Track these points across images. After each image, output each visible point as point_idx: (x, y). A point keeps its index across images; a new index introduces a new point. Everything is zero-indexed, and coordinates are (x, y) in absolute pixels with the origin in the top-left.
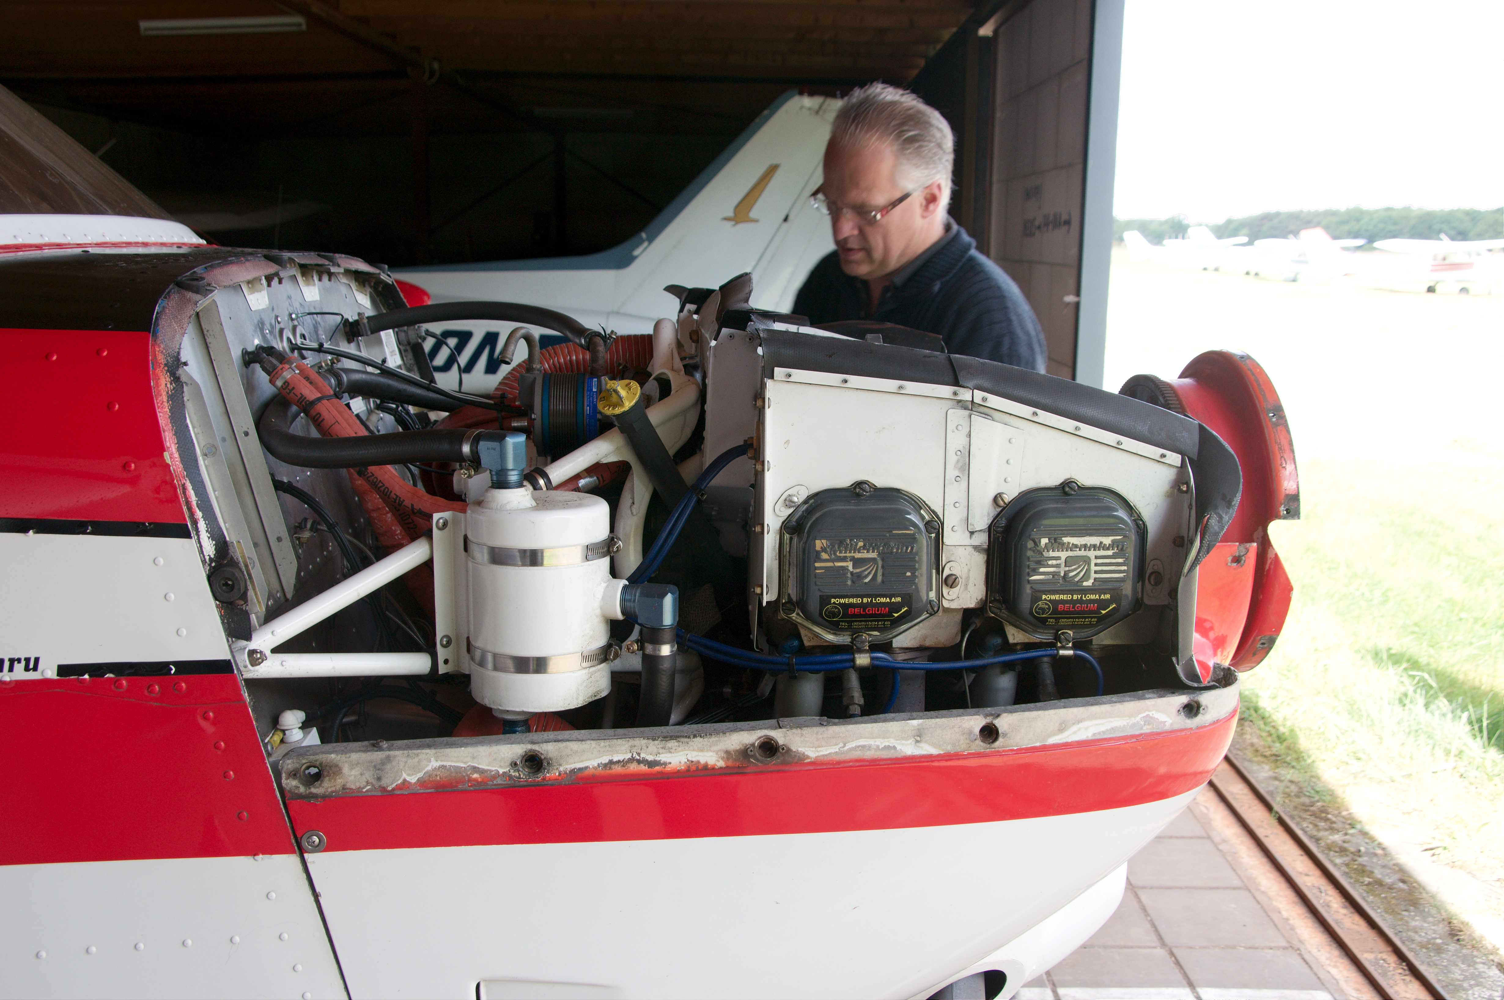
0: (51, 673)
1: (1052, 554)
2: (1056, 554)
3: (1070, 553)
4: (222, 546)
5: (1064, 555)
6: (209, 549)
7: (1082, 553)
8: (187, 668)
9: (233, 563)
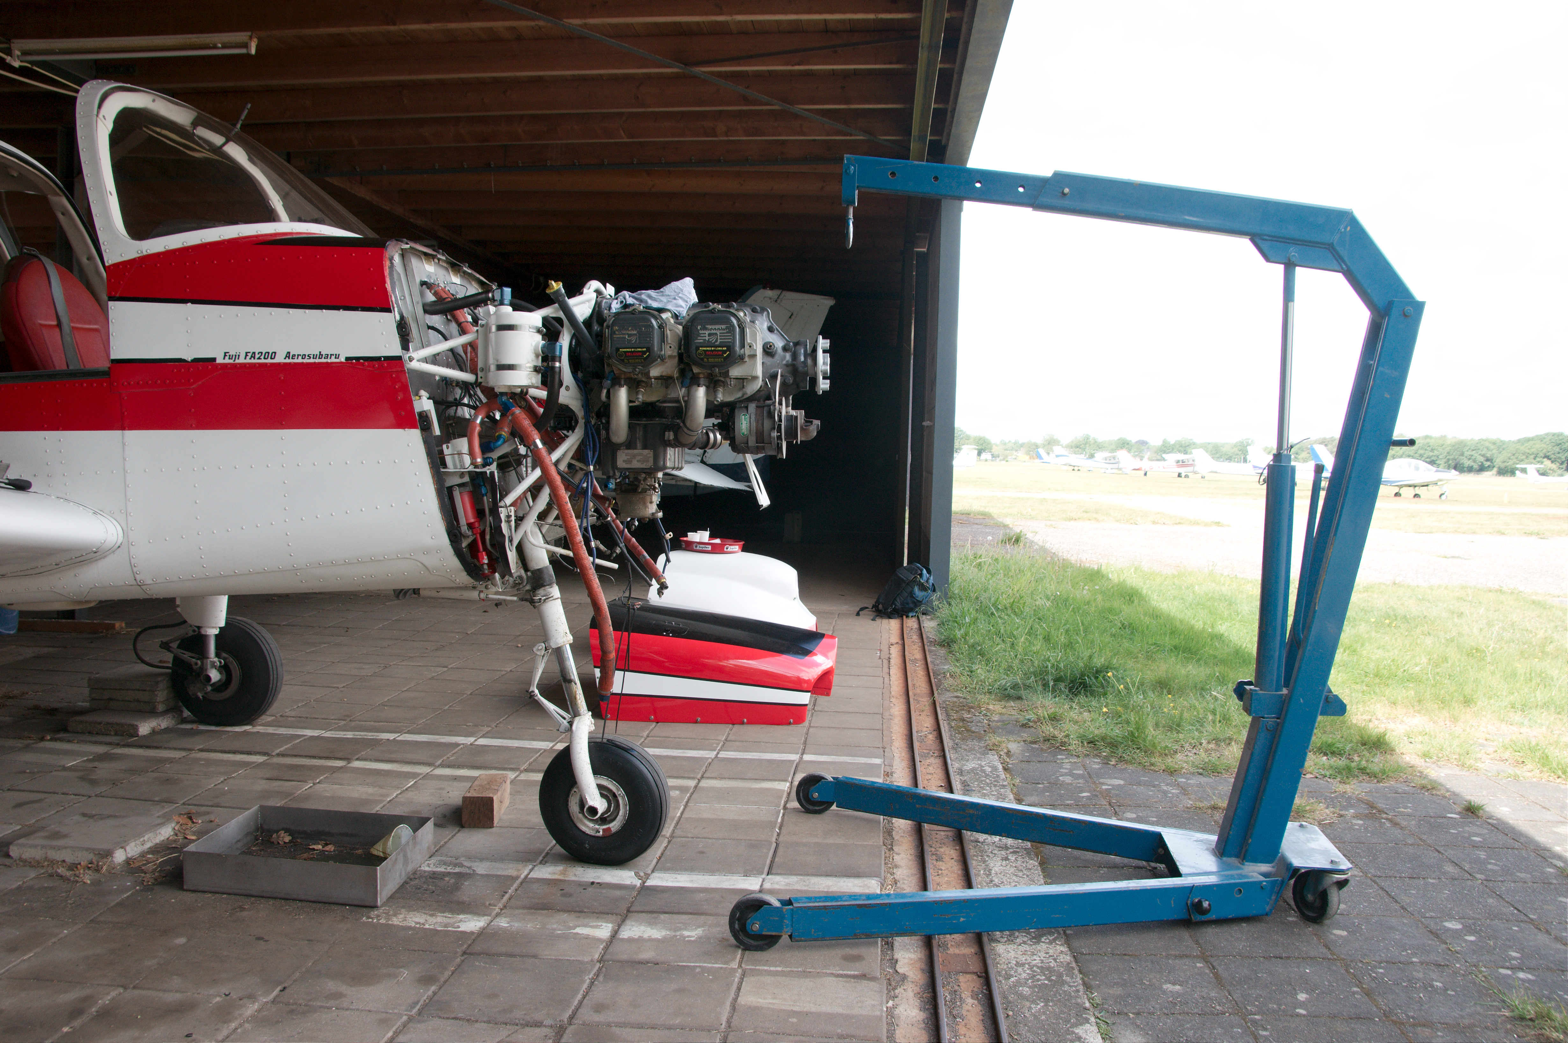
0: (343, 360)
1: (702, 332)
2: (704, 332)
3: (709, 332)
4: (402, 317)
5: (707, 332)
6: (398, 318)
7: (715, 332)
8: (387, 358)
9: (405, 323)
